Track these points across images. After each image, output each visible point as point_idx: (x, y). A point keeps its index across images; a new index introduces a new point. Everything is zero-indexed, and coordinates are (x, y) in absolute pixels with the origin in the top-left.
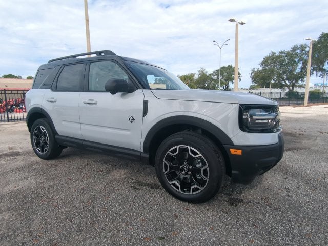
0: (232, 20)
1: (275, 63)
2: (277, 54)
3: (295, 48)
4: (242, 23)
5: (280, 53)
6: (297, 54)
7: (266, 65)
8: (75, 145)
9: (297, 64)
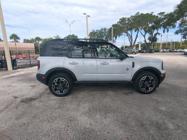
0: (85, 14)
1: (95, 35)
2: (95, 31)
3: (102, 29)
4: (89, 16)
5: (96, 31)
6: (103, 32)
7: (91, 36)
8: (91, 84)
9: (104, 36)
